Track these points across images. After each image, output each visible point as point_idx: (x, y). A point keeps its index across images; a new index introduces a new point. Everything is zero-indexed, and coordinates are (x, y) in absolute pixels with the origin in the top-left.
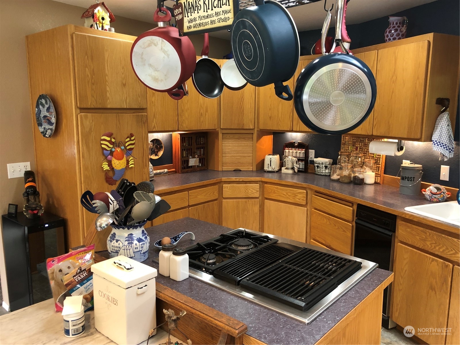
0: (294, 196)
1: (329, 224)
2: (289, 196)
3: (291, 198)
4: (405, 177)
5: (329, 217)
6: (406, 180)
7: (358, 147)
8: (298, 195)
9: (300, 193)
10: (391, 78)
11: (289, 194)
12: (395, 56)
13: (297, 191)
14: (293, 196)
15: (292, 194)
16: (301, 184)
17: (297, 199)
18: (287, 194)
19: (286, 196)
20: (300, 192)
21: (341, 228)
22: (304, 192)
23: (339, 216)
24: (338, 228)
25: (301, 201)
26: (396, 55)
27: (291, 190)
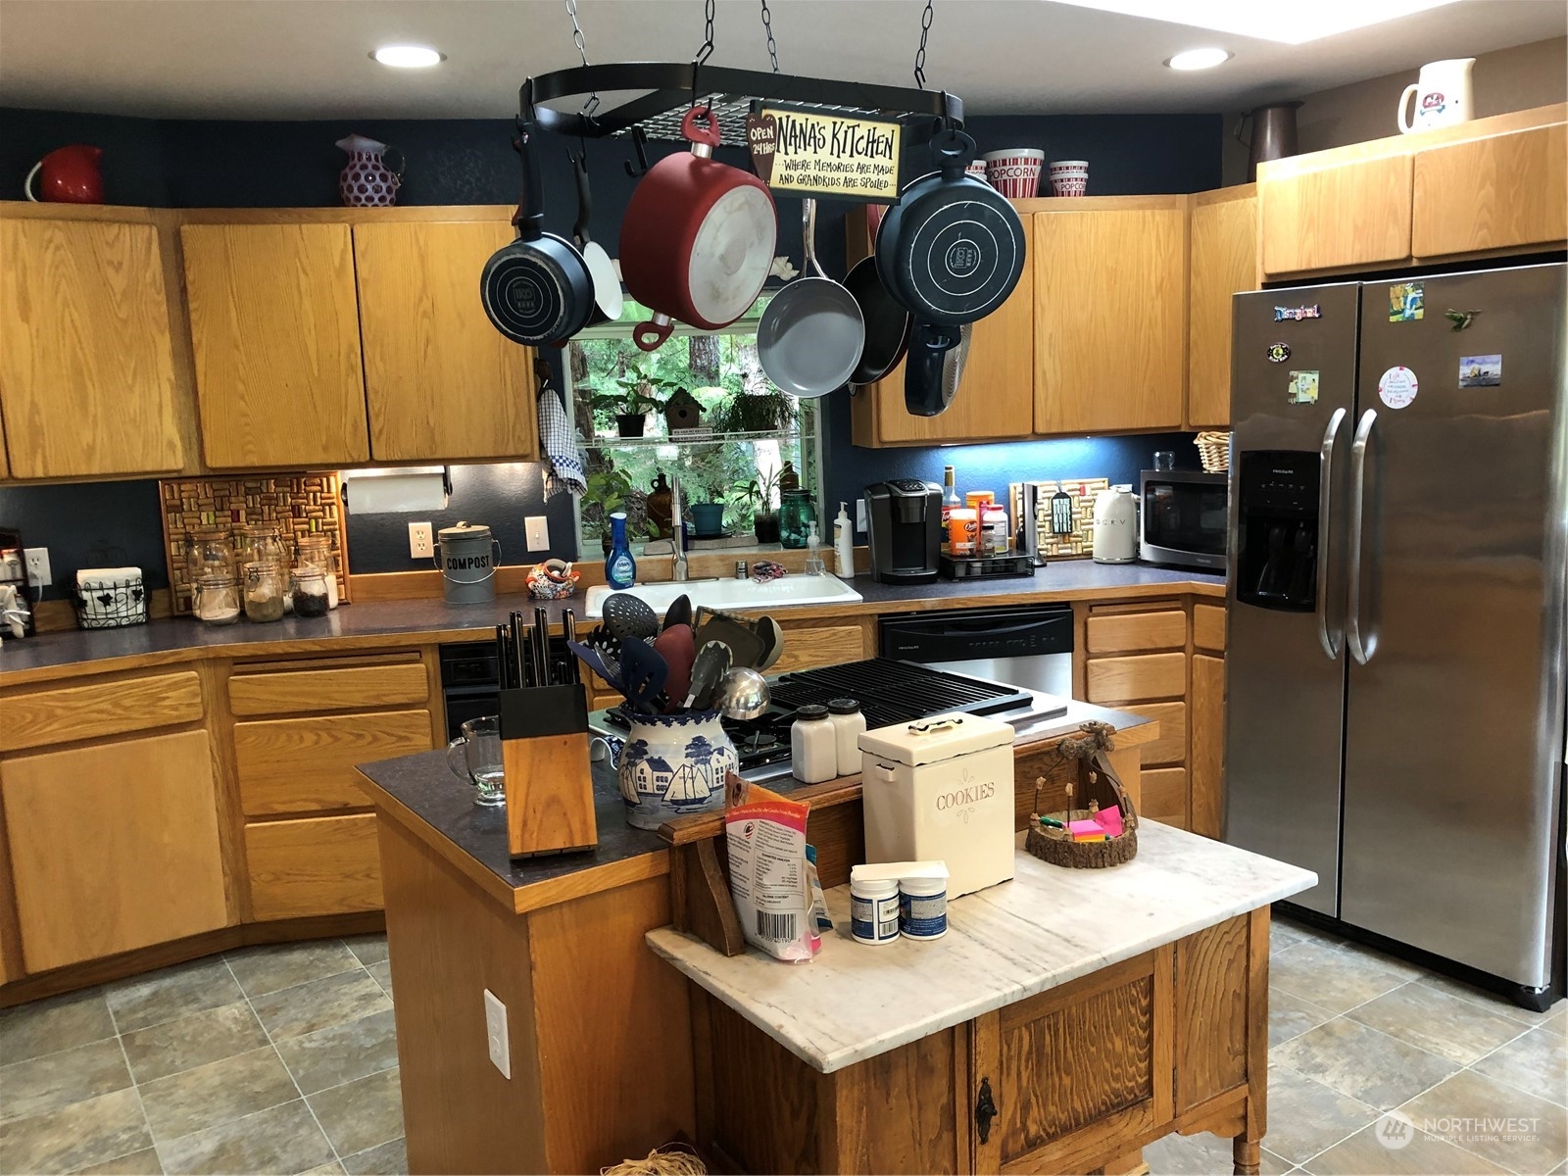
0: (152, 705)
1: (330, 740)
2: (126, 709)
3: (134, 716)
4: (469, 559)
5: (330, 720)
6: (473, 566)
7: (238, 512)
8: (170, 694)
9: (176, 685)
10: (414, 304)
11: (127, 702)
12: (420, 248)
13: (159, 685)
14: (148, 706)
15: (137, 701)
16: (172, 654)
17: (166, 711)
18: (116, 704)
19: (114, 714)
20: (175, 683)
21: (388, 734)
22: (193, 679)
23: (375, 703)
24: (375, 739)
25: (184, 711)
26: (422, 243)
27: (132, 687)
